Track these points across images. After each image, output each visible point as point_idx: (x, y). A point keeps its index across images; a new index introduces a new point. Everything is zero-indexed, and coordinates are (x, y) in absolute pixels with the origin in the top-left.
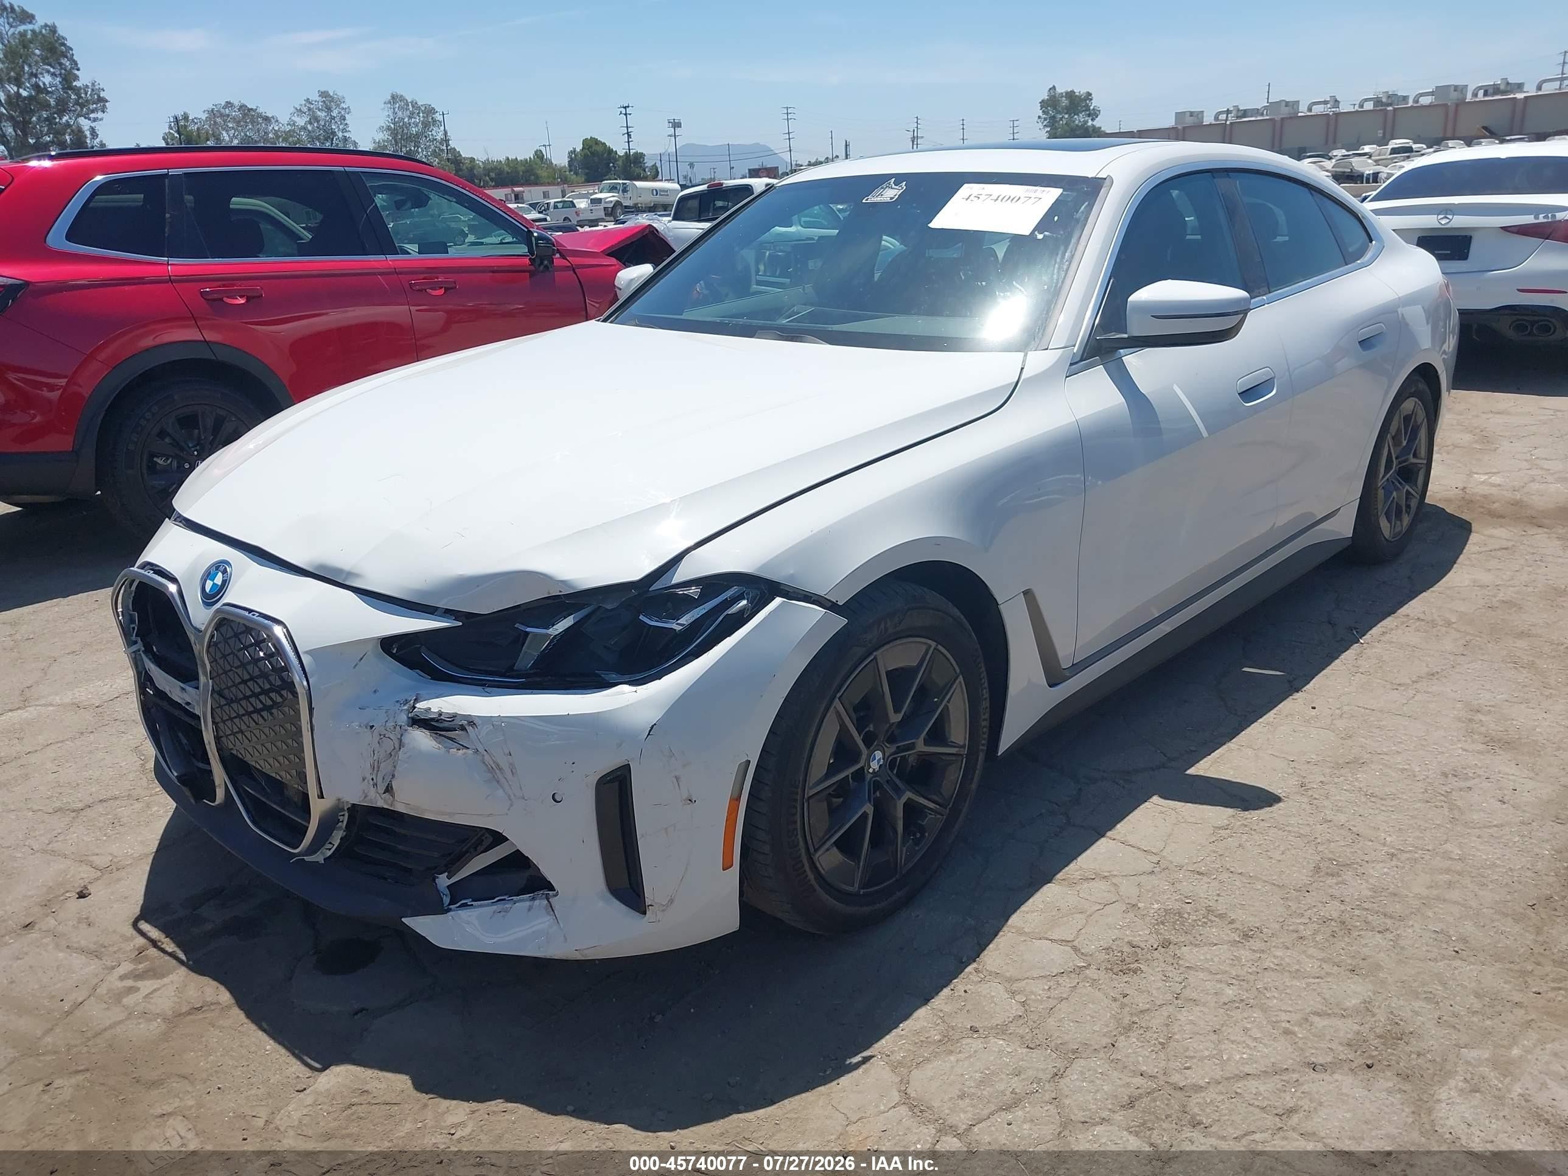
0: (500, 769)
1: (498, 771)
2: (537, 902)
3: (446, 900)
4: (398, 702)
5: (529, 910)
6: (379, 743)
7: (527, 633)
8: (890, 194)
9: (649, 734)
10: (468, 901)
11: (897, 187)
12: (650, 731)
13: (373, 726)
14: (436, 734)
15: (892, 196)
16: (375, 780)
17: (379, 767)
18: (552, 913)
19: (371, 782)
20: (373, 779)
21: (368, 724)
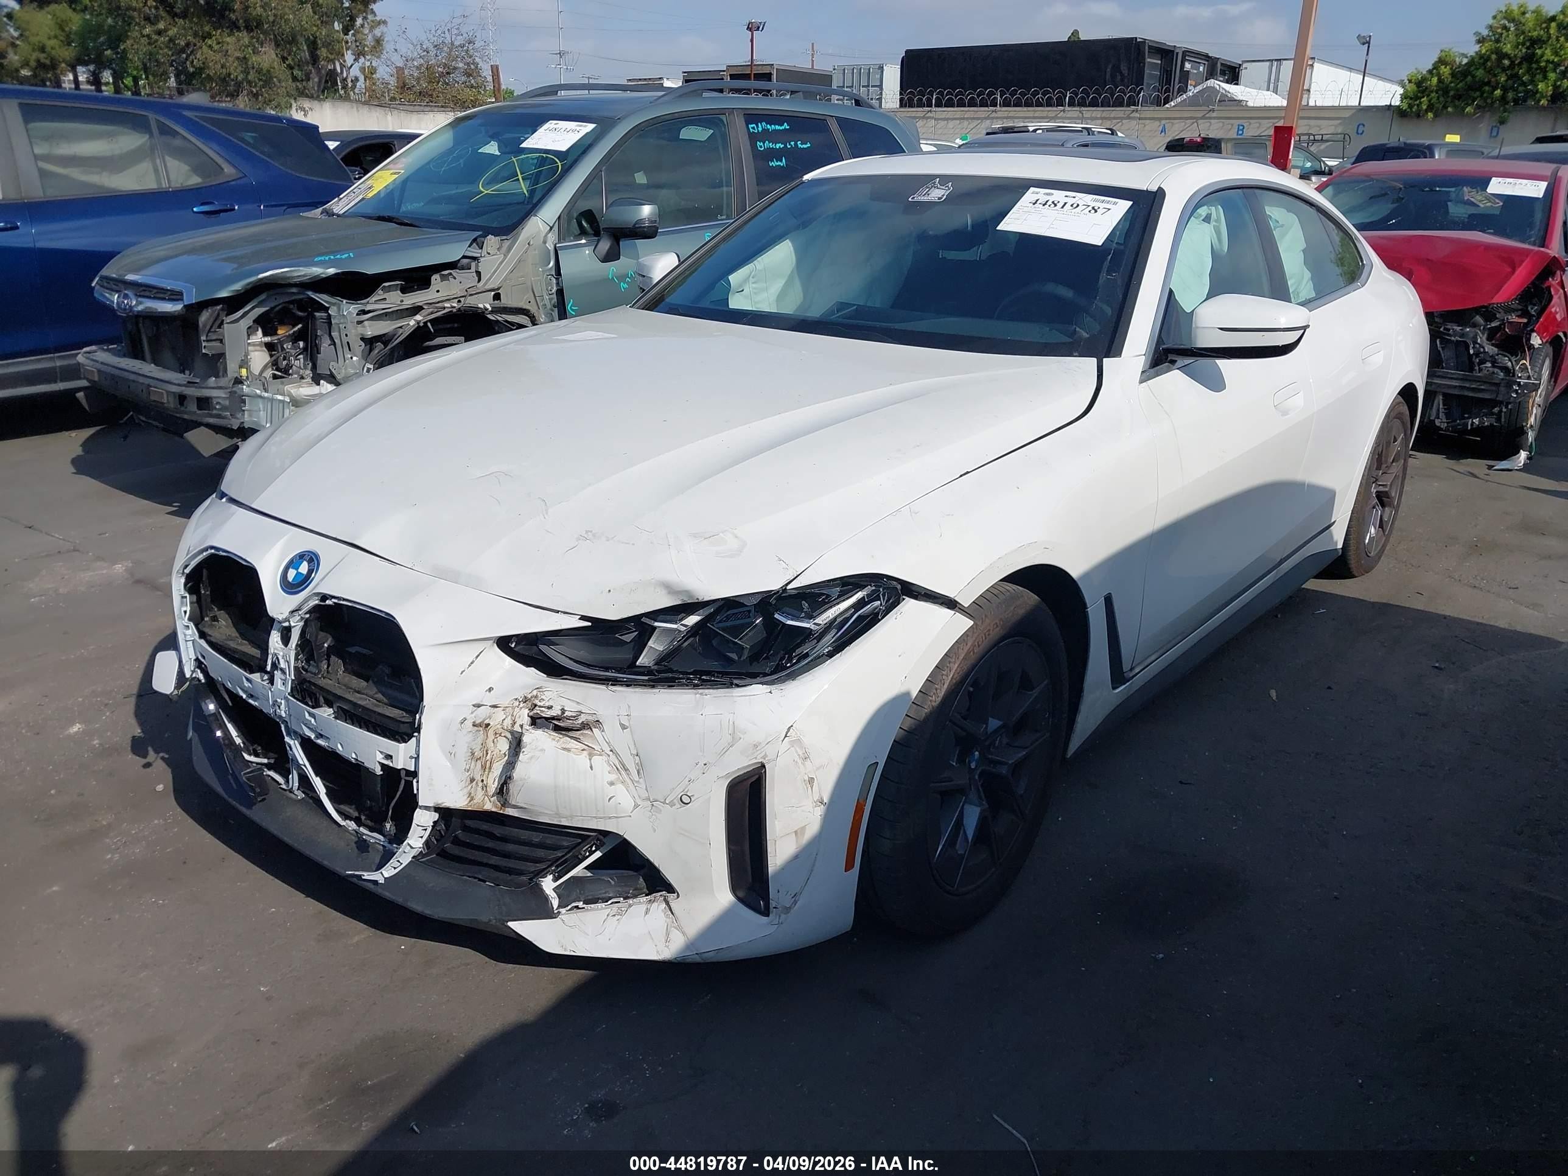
0: (626, 770)
1: (623, 772)
2: (655, 904)
3: (555, 903)
4: (516, 699)
5: (646, 913)
6: (493, 742)
7: (655, 628)
8: (937, 194)
9: (786, 736)
10: (581, 904)
11: (943, 188)
12: (787, 733)
13: (489, 724)
14: (561, 734)
15: (940, 196)
16: (485, 782)
17: (490, 768)
18: (671, 916)
19: (480, 784)
20: (482, 781)
21: (483, 722)
